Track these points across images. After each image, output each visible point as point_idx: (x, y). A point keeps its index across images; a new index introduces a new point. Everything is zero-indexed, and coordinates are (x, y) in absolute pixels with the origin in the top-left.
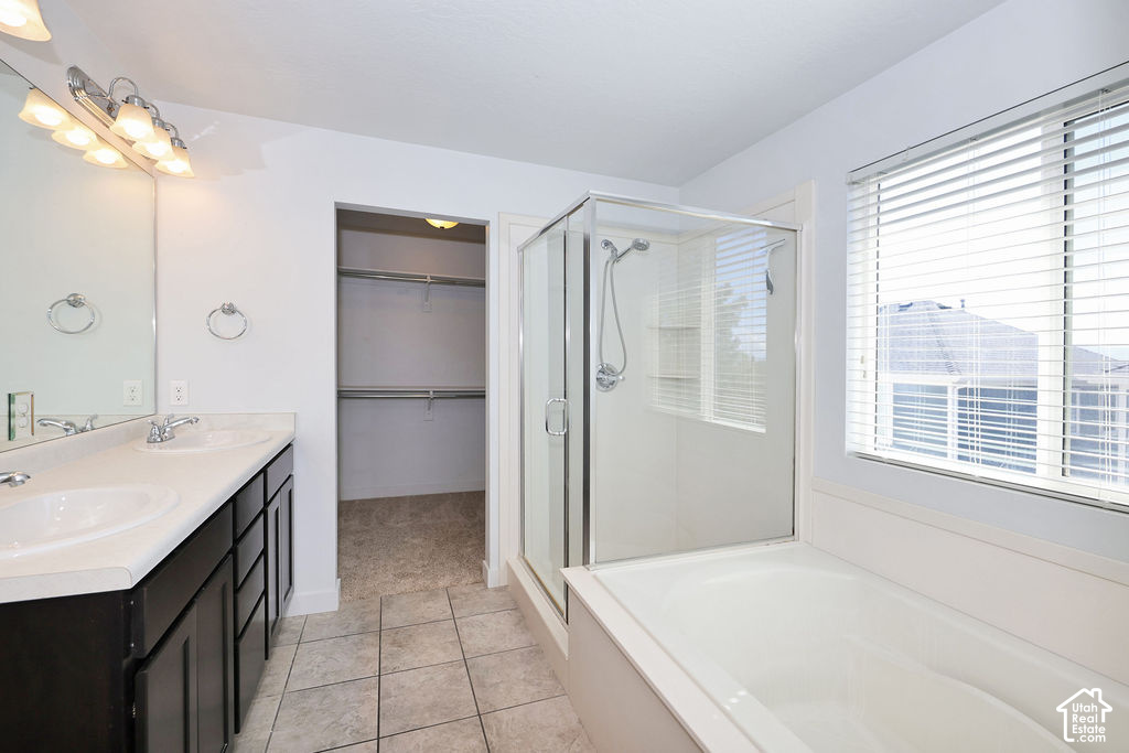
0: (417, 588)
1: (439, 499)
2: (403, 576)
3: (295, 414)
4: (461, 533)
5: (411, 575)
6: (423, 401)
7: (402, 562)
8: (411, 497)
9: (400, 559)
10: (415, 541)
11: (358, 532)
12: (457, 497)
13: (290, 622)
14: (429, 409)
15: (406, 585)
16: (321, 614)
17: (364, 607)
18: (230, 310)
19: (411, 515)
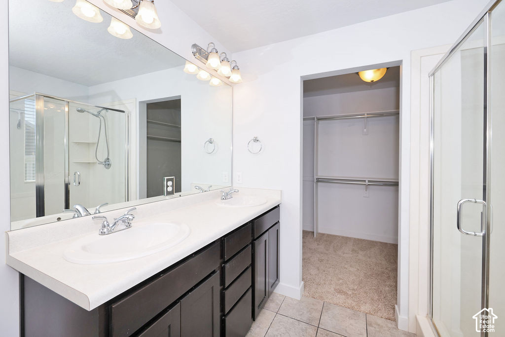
0: (347, 305)
1: (372, 244)
2: (340, 292)
3: (281, 191)
4: (383, 273)
5: (345, 293)
6: (362, 186)
7: (341, 281)
8: (355, 239)
9: (340, 279)
10: (351, 269)
11: (322, 253)
12: (384, 245)
13: (277, 297)
14: (366, 191)
15: (340, 299)
16: (292, 299)
17: (313, 304)
18: (256, 140)
19: (353, 250)
